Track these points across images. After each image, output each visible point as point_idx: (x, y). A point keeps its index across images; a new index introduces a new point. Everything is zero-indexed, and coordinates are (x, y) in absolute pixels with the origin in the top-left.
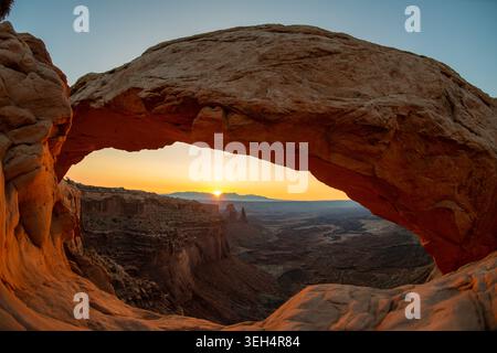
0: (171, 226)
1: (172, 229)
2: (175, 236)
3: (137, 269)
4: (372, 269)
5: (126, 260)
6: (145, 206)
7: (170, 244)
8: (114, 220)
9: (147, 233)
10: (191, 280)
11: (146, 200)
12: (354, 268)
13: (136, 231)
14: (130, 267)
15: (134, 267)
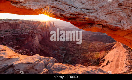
0: (31, 30)
1: (32, 31)
2: (33, 32)
3: (19, 46)
4: (90, 40)
5: (13, 45)
6: (20, 25)
7: (32, 36)
8: (6, 31)
9: (22, 33)
10: (39, 45)
11: (20, 22)
12: (85, 39)
13: (17, 33)
14: (16, 47)
15: (18, 46)
